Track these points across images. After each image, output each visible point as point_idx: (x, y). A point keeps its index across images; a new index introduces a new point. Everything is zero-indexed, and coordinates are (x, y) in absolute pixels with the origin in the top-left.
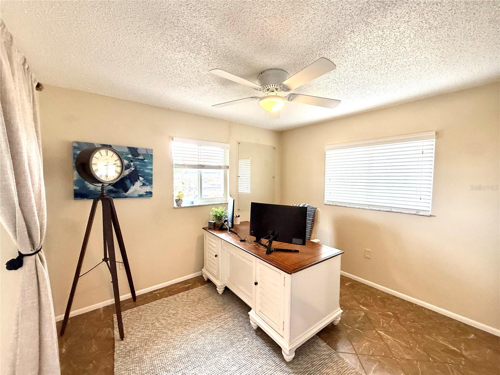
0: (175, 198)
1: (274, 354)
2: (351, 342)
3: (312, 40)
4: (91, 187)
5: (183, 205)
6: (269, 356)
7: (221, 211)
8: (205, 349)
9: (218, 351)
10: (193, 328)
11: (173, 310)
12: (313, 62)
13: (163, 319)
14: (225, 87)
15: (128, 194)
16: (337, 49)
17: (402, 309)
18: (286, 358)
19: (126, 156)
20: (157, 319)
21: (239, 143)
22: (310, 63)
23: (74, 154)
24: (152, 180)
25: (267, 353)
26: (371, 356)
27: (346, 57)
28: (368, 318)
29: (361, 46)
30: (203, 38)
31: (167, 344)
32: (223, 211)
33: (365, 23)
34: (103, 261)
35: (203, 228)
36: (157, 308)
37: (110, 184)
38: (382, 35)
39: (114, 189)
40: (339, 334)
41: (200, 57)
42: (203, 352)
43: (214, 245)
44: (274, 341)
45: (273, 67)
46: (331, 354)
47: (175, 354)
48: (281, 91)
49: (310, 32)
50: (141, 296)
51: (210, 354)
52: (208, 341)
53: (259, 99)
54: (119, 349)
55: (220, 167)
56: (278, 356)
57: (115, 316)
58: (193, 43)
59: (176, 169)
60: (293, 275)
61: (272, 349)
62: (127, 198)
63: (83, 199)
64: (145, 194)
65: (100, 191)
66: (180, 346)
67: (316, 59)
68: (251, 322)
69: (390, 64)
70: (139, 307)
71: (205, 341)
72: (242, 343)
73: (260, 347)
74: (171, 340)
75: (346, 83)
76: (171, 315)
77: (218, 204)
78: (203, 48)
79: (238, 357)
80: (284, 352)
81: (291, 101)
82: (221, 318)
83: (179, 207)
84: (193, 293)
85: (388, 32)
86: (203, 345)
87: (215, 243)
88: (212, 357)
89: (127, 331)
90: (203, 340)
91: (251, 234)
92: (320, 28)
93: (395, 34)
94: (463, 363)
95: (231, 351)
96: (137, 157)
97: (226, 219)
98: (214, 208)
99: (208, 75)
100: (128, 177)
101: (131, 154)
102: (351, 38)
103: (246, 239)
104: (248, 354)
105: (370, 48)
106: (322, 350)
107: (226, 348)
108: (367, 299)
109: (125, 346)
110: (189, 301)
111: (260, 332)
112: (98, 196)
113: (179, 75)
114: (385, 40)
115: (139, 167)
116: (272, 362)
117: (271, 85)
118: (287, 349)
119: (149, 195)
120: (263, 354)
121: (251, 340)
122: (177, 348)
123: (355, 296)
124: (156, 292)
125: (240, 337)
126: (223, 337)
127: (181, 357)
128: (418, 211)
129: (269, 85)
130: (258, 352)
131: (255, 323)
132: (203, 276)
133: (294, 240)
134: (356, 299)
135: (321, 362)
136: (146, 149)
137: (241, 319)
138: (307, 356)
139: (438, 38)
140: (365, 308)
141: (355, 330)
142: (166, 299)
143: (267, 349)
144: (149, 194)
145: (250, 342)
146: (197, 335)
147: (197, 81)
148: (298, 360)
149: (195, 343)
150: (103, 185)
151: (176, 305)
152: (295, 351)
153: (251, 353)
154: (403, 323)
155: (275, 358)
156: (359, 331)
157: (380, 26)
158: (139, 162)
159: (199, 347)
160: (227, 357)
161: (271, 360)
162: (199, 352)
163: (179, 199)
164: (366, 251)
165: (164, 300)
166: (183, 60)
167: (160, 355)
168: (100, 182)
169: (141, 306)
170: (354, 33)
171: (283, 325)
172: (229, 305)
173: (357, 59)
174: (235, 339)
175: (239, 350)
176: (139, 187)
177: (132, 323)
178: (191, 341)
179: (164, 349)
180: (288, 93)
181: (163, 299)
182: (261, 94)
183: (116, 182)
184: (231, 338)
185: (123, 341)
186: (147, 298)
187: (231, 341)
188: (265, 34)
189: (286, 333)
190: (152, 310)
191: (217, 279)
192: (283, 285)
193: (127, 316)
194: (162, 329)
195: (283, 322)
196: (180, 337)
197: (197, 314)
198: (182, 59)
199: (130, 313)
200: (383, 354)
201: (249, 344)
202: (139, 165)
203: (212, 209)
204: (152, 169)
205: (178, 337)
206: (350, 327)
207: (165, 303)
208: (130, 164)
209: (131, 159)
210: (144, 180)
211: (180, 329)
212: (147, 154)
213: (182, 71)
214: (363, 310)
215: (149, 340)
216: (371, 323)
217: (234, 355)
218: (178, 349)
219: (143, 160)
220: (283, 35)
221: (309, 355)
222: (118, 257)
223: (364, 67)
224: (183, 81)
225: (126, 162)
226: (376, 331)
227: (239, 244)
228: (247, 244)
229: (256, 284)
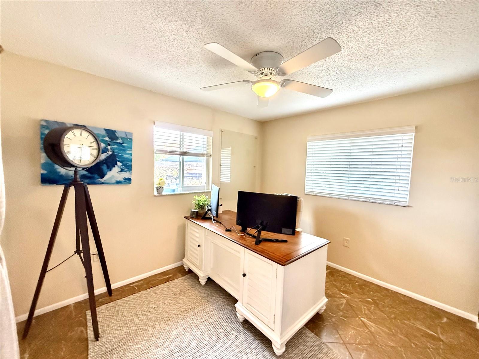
0: (156, 186)
1: (263, 348)
2: (337, 331)
3: (316, 20)
4: (62, 171)
5: (163, 193)
6: (259, 350)
7: (204, 200)
8: (191, 346)
9: (205, 348)
10: (176, 323)
11: (153, 304)
12: (311, 46)
13: (144, 315)
14: (215, 69)
15: (105, 181)
16: (339, 32)
17: (380, 296)
18: (276, 352)
19: (103, 138)
20: (136, 315)
21: (222, 131)
22: (308, 48)
23: (42, 134)
24: (131, 166)
25: (256, 347)
26: (358, 344)
27: (345, 43)
28: (349, 305)
29: (364, 31)
30: (200, 5)
31: (148, 343)
32: (206, 199)
33: (375, 3)
34: (75, 253)
35: (184, 217)
36: (135, 302)
37: (84, 169)
38: (388, 19)
39: (89, 175)
40: (325, 323)
41: (193, 30)
42: (189, 350)
43: (197, 235)
44: (262, 334)
45: (269, 49)
46: (320, 345)
47: (158, 353)
48: (276, 75)
49: (317, 9)
50: (117, 289)
51: (196, 351)
52: (193, 336)
53: (251, 84)
54: (94, 351)
55: (202, 155)
56: (268, 350)
57: (89, 313)
58: (187, 12)
59: (157, 154)
60: (287, 266)
61: (261, 343)
62: (103, 184)
63: (52, 185)
64: (123, 180)
65: (72, 176)
66: (163, 344)
67: (315, 43)
68: (237, 314)
69: (386, 55)
70: (115, 302)
71: (190, 337)
72: (230, 338)
73: (248, 341)
74: (152, 337)
75: (338, 72)
76: (151, 310)
77: (200, 193)
78: (198, 19)
79: (227, 353)
80: (275, 346)
81: (283, 87)
82: (206, 311)
83: (160, 195)
84: (173, 285)
85: (394, 17)
86: (189, 342)
87: (198, 233)
88: (199, 355)
89: (102, 329)
90: (187, 336)
91: (238, 224)
92: (328, 6)
93: (401, 19)
94: (442, 347)
95: (219, 347)
96: (115, 140)
97: (210, 208)
98: (196, 196)
99: (198, 54)
100: (104, 161)
101: (108, 137)
102: (356, 20)
103: (232, 229)
104: (237, 350)
105: (372, 34)
106: (311, 341)
107: (212, 344)
108: (346, 286)
109: (100, 347)
110: (170, 293)
111: (247, 324)
112: (70, 181)
113: (167, 50)
114: (389, 26)
115: (117, 151)
116: (262, 357)
117: (266, 69)
118: (278, 343)
119: (128, 182)
120: (252, 348)
121: (238, 333)
122: (160, 346)
123: (335, 283)
124: (134, 285)
125: (226, 331)
126: (209, 331)
127: (164, 357)
128: (397, 202)
129: (263, 69)
130: (247, 346)
131: (242, 316)
132: (184, 266)
133: (284, 230)
134: (336, 286)
135: (311, 354)
136: (126, 133)
137: (226, 311)
138: (296, 349)
139: (439, 28)
140: (345, 295)
141: (339, 318)
142: (145, 292)
143: (256, 343)
144: (128, 180)
145: (238, 336)
146: (181, 331)
147: (186, 59)
148: (289, 353)
149: (179, 340)
150: (76, 169)
151: (156, 298)
152: (286, 345)
153: (239, 348)
154: (383, 309)
155: (265, 352)
156: (344, 319)
157: (389, 8)
158: (118, 146)
159: (183, 344)
160: (215, 354)
161: (261, 355)
162: (184, 350)
163: (160, 187)
164: (344, 240)
165: (143, 293)
166: (173, 33)
167: (141, 355)
168: (72, 166)
169: (118, 301)
170: (361, 15)
171: (274, 318)
172: (212, 296)
173: (356, 46)
174: (221, 333)
175: (227, 345)
176: (117, 173)
177: (107, 320)
178: (175, 338)
179: (146, 348)
180: (283, 78)
181: (141, 292)
182: (254, 78)
183: (91, 167)
184: (217, 332)
185: (98, 342)
186: (123, 291)
187: (218, 335)
188: (269, 8)
189: (278, 326)
190: (130, 305)
191: (200, 270)
192: (276, 277)
193: (102, 313)
194: (142, 325)
195: (274, 315)
196: (162, 333)
197: (180, 307)
198: (172, 31)
199: (105, 309)
200: (369, 342)
201: (236, 338)
202: (117, 149)
203: (194, 198)
204: (132, 154)
205: (160, 333)
206: (335, 316)
207: (144, 297)
208: (107, 147)
209: (108, 142)
210: (122, 165)
211: (162, 325)
212: (126, 137)
213: (170, 46)
214: (344, 297)
215: (128, 339)
216: (354, 311)
217: (221, 351)
218: (160, 348)
219: (121, 144)
220: (288, 10)
221: (298, 347)
222: (93, 249)
223: (360, 56)
224: (170, 59)
225: (103, 145)
226: (359, 318)
227: (224, 234)
228: (234, 234)
229: (244, 275)
